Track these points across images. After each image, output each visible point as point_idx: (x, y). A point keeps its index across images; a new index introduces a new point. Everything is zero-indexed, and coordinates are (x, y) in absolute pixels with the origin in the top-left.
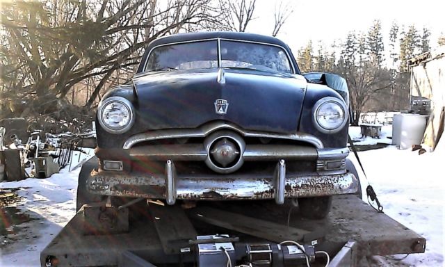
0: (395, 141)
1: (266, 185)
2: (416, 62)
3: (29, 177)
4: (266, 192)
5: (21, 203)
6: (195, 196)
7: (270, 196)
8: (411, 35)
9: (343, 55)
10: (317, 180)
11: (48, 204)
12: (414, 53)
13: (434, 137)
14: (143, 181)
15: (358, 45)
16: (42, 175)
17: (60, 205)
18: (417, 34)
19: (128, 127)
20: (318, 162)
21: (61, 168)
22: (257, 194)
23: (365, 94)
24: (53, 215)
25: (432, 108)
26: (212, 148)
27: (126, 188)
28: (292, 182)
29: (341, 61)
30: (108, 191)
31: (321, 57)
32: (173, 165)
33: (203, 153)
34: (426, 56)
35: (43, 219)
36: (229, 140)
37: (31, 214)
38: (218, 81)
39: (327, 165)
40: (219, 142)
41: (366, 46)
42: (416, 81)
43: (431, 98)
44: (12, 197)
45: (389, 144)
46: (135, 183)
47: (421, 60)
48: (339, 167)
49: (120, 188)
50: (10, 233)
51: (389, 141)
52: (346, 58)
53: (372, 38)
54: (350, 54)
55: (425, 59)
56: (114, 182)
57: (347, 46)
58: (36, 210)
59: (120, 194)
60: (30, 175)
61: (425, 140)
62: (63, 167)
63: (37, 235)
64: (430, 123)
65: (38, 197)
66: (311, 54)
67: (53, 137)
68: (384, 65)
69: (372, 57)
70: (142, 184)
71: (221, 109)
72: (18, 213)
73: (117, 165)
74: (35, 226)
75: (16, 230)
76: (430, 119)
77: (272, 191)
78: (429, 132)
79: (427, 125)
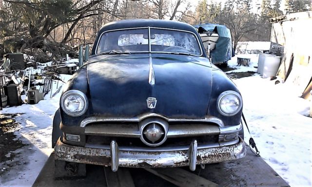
0: (259, 71)
1: (183, 157)
2: (276, 20)
3: (24, 103)
4: (183, 162)
5: (17, 129)
6: (132, 165)
7: (186, 164)
9: (226, 4)
10: (219, 151)
11: (35, 129)
12: (270, 4)
13: (285, 72)
14: (95, 153)
16: (32, 102)
17: (43, 130)
19: (83, 112)
20: (220, 136)
21: (46, 94)
22: (177, 163)
23: (240, 34)
24: (38, 141)
25: (284, 52)
26: (145, 129)
27: (82, 157)
28: (201, 153)
29: (225, 8)
30: (70, 159)
31: (213, 5)
32: (116, 143)
33: (138, 134)
34: (283, 18)
35: (31, 145)
36: (157, 124)
37: (23, 140)
38: (149, 82)
39: (226, 138)
40: (150, 126)
42: (275, 33)
43: (284, 46)
44: (11, 123)
45: (255, 73)
46: (89, 154)
47: (279, 20)
48: (234, 138)
49: (78, 157)
50: (9, 159)
51: (255, 70)
52: (228, 6)
54: (231, 4)
55: (282, 19)
56: (74, 152)
58: (26, 136)
59: (78, 161)
60: (24, 101)
61: (279, 73)
62: (47, 93)
63: (27, 161)
64: (283, 62)
65: (29, 123)
66: (207, 3)
67: (41, 65)
68: (251, 11)
69: (245, 6)
70: (94, 155)
71: (151, 105)
72: (15, 139)
73: (76, 138)
74: (25, 152)
75: (13, 156)
76: (283, 59)
77: (187, 161)
78: (282, 68)
79: (280, 63)
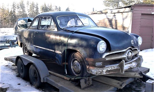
8: (33, 4)
14: (113, 68)
15: (17, 6)
18: (35, 4)
41: (19, 7)
53: (21, 4)
56: (106, 70)
57: (13, 6)
71: (133, 43)
73: (100, 64)
